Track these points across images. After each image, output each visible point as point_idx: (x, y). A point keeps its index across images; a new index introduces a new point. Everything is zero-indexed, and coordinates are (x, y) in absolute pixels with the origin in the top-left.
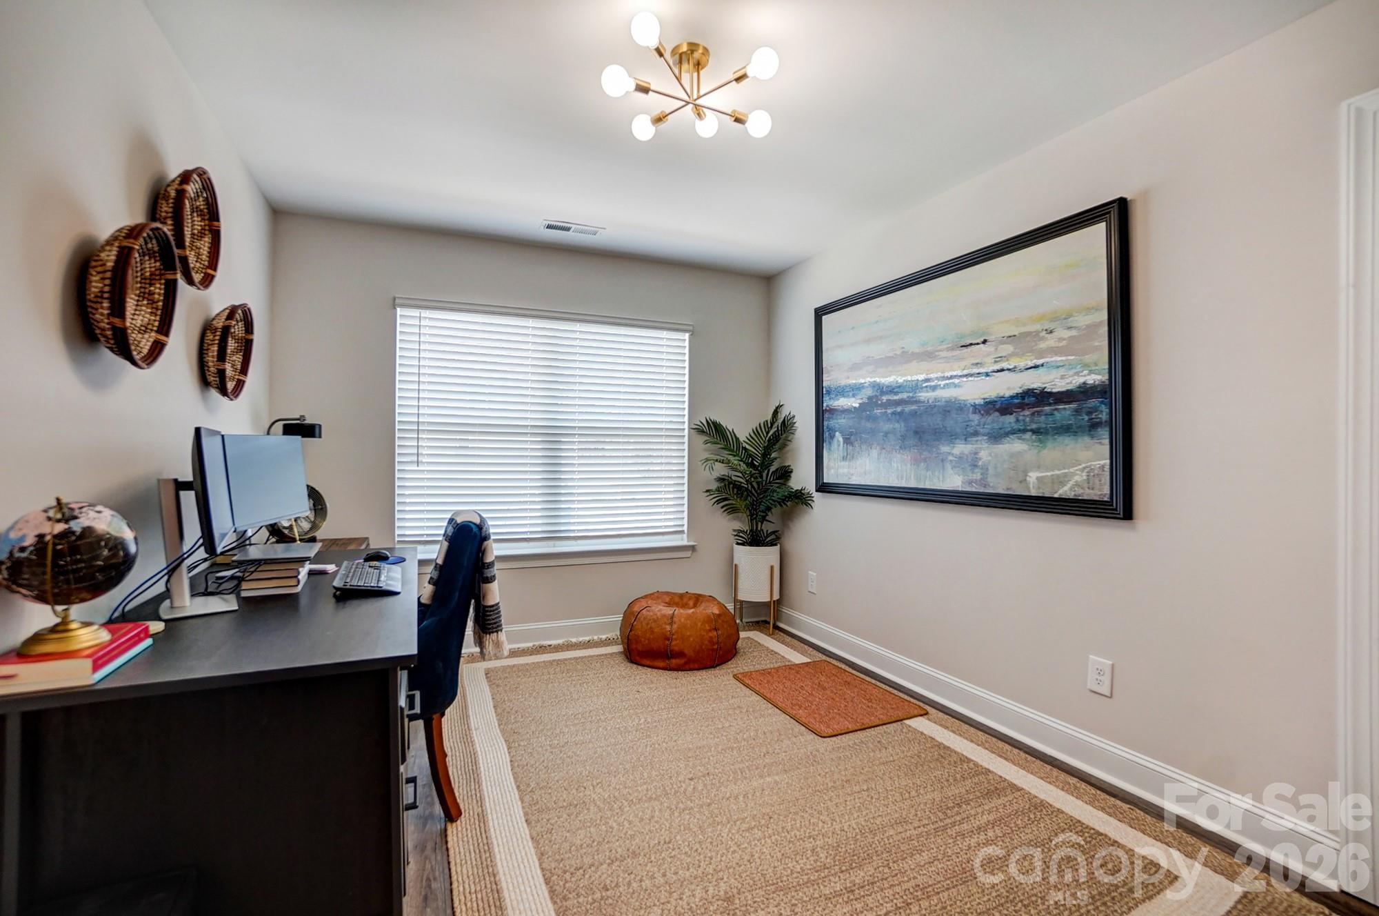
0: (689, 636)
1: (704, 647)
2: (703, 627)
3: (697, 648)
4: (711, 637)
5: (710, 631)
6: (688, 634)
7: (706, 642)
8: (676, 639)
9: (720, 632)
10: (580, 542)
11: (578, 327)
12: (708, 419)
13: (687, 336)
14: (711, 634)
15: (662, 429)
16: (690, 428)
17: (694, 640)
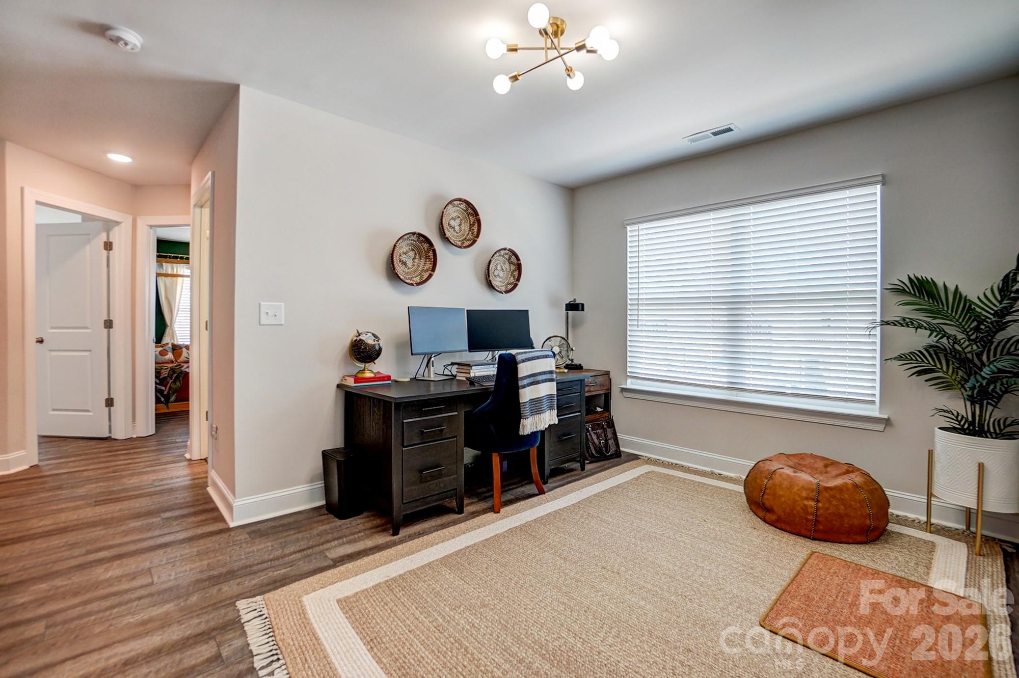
0: (782, 496)
1: (795, 512)
2: (799, 492)
3: (788, 510)
4: (806, 506)
5: (807, 499)
6: (781, 493)
7: (798, 508)
8: (768, 494)
9: (820, 505)
10: (754, 395)
11: (752, 209)
12: (913, 277)
13: (879, 187)
14: (806, 502)
15: (846, 292)
16: (884, 289)
17: (785, 501)
